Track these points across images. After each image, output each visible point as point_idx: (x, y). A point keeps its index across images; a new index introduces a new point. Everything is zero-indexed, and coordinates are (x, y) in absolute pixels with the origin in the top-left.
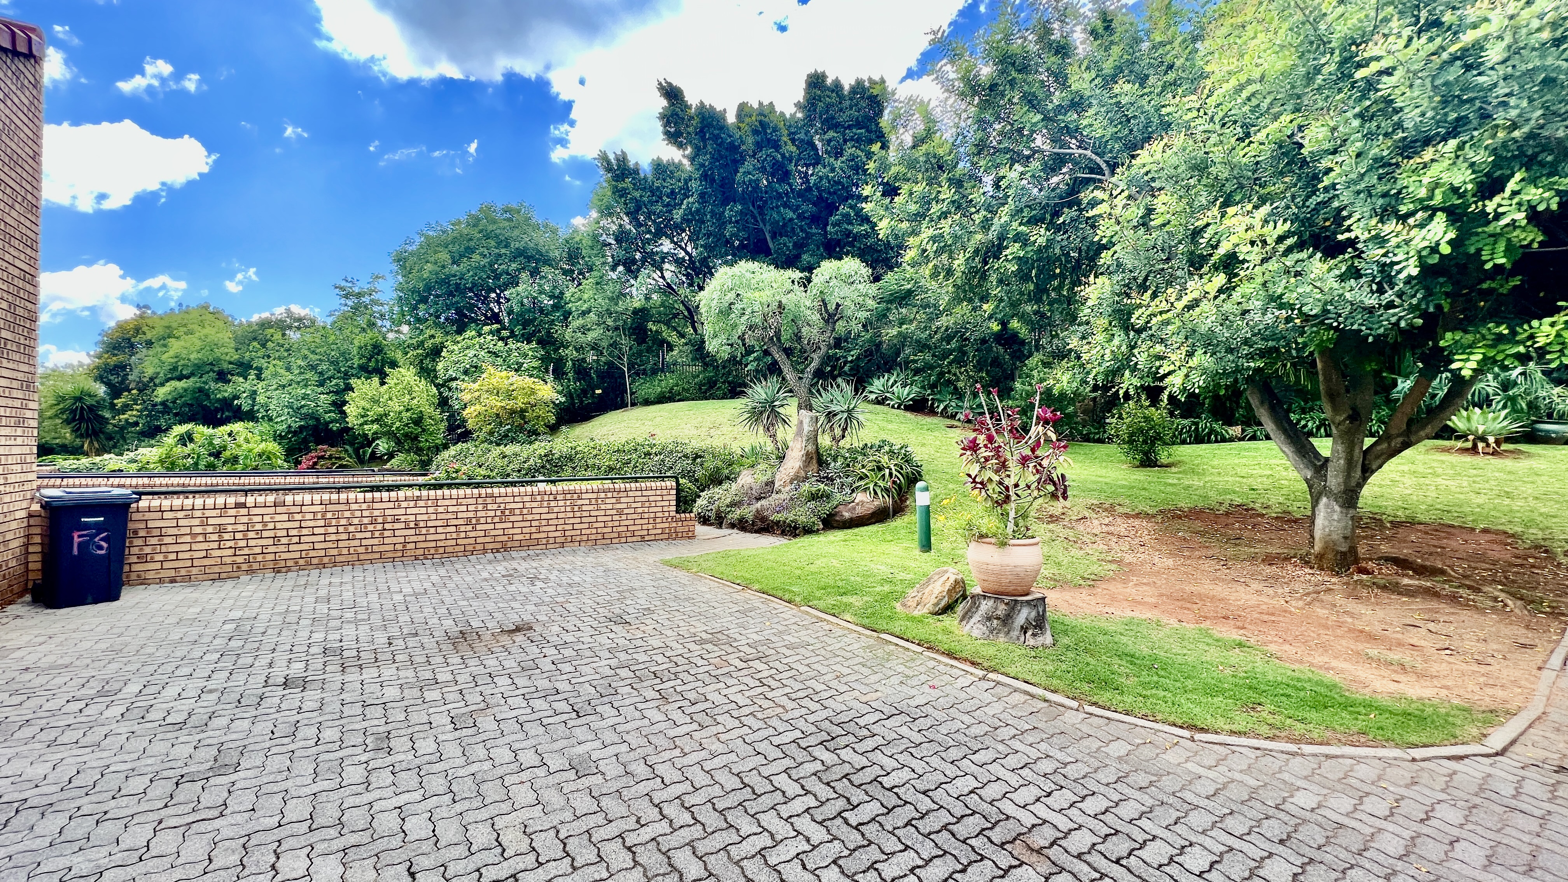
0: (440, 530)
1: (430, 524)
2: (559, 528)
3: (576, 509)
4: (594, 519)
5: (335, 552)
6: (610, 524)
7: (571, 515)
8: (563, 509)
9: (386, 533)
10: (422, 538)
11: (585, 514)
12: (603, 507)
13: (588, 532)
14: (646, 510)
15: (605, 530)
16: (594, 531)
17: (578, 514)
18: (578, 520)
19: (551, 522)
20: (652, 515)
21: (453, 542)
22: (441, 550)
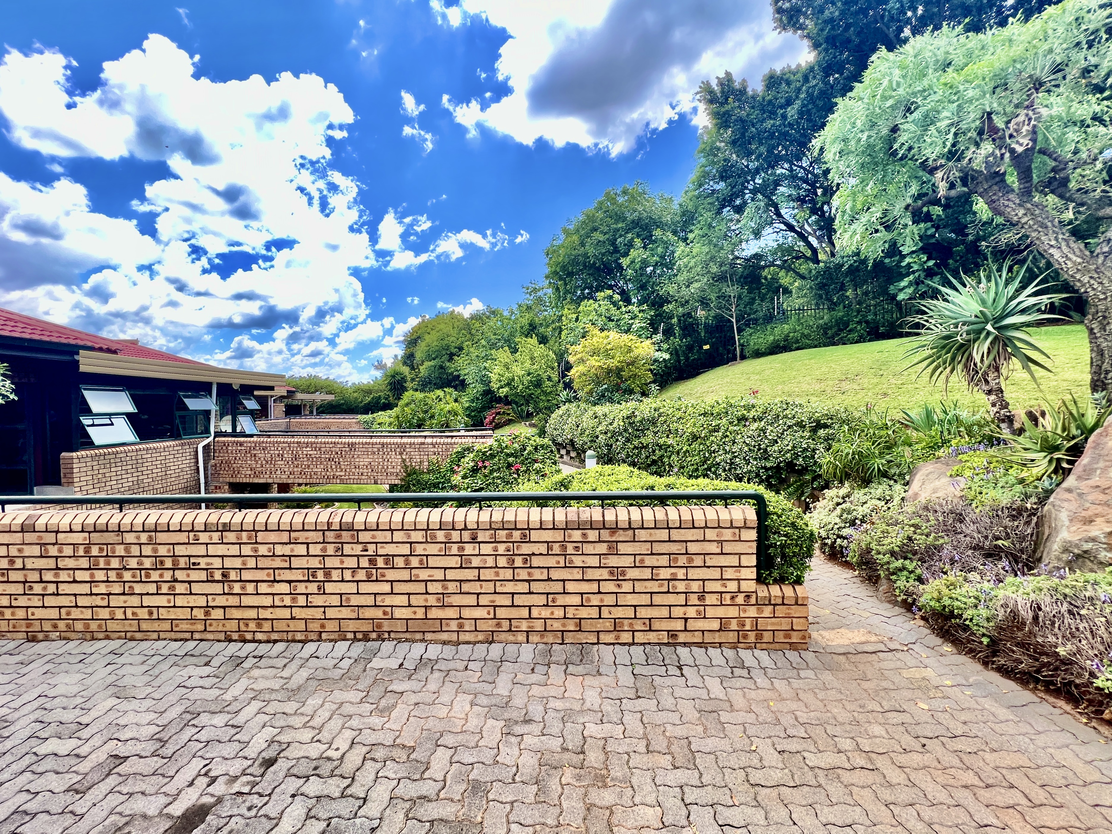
0: (263, 588)
1: (246, 575)
2: (484, 600)
3: (519, 562)
4: (558, 587)
5: (104, 614)
6: (595, 600)
7: (508, 574)
8: (490, 562)
9: (180, 588)
10: (233, 601)
11: (537, 574)
12: (578, 561)
13: (545, 613)
14: (681, 573)
15: (583, 613)
16: (559, 613)
17: (523, 574)
18: (523, 587)
19: (466, 587)
20: (695, 586)
21: (286, 613)
22: (267, 626)
